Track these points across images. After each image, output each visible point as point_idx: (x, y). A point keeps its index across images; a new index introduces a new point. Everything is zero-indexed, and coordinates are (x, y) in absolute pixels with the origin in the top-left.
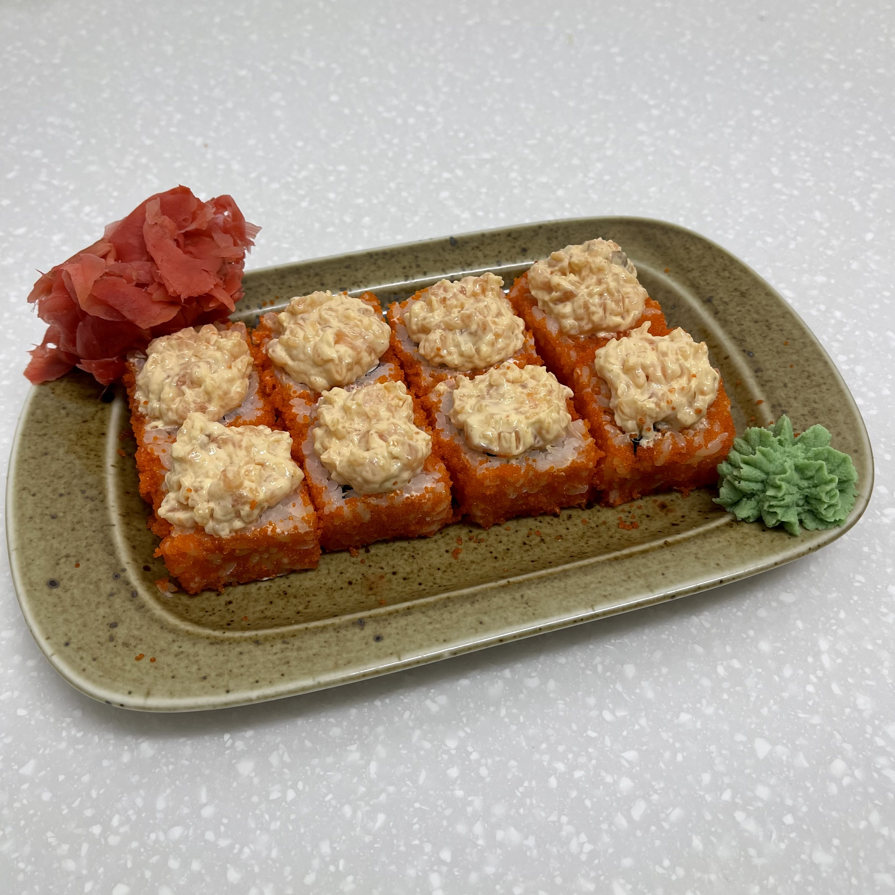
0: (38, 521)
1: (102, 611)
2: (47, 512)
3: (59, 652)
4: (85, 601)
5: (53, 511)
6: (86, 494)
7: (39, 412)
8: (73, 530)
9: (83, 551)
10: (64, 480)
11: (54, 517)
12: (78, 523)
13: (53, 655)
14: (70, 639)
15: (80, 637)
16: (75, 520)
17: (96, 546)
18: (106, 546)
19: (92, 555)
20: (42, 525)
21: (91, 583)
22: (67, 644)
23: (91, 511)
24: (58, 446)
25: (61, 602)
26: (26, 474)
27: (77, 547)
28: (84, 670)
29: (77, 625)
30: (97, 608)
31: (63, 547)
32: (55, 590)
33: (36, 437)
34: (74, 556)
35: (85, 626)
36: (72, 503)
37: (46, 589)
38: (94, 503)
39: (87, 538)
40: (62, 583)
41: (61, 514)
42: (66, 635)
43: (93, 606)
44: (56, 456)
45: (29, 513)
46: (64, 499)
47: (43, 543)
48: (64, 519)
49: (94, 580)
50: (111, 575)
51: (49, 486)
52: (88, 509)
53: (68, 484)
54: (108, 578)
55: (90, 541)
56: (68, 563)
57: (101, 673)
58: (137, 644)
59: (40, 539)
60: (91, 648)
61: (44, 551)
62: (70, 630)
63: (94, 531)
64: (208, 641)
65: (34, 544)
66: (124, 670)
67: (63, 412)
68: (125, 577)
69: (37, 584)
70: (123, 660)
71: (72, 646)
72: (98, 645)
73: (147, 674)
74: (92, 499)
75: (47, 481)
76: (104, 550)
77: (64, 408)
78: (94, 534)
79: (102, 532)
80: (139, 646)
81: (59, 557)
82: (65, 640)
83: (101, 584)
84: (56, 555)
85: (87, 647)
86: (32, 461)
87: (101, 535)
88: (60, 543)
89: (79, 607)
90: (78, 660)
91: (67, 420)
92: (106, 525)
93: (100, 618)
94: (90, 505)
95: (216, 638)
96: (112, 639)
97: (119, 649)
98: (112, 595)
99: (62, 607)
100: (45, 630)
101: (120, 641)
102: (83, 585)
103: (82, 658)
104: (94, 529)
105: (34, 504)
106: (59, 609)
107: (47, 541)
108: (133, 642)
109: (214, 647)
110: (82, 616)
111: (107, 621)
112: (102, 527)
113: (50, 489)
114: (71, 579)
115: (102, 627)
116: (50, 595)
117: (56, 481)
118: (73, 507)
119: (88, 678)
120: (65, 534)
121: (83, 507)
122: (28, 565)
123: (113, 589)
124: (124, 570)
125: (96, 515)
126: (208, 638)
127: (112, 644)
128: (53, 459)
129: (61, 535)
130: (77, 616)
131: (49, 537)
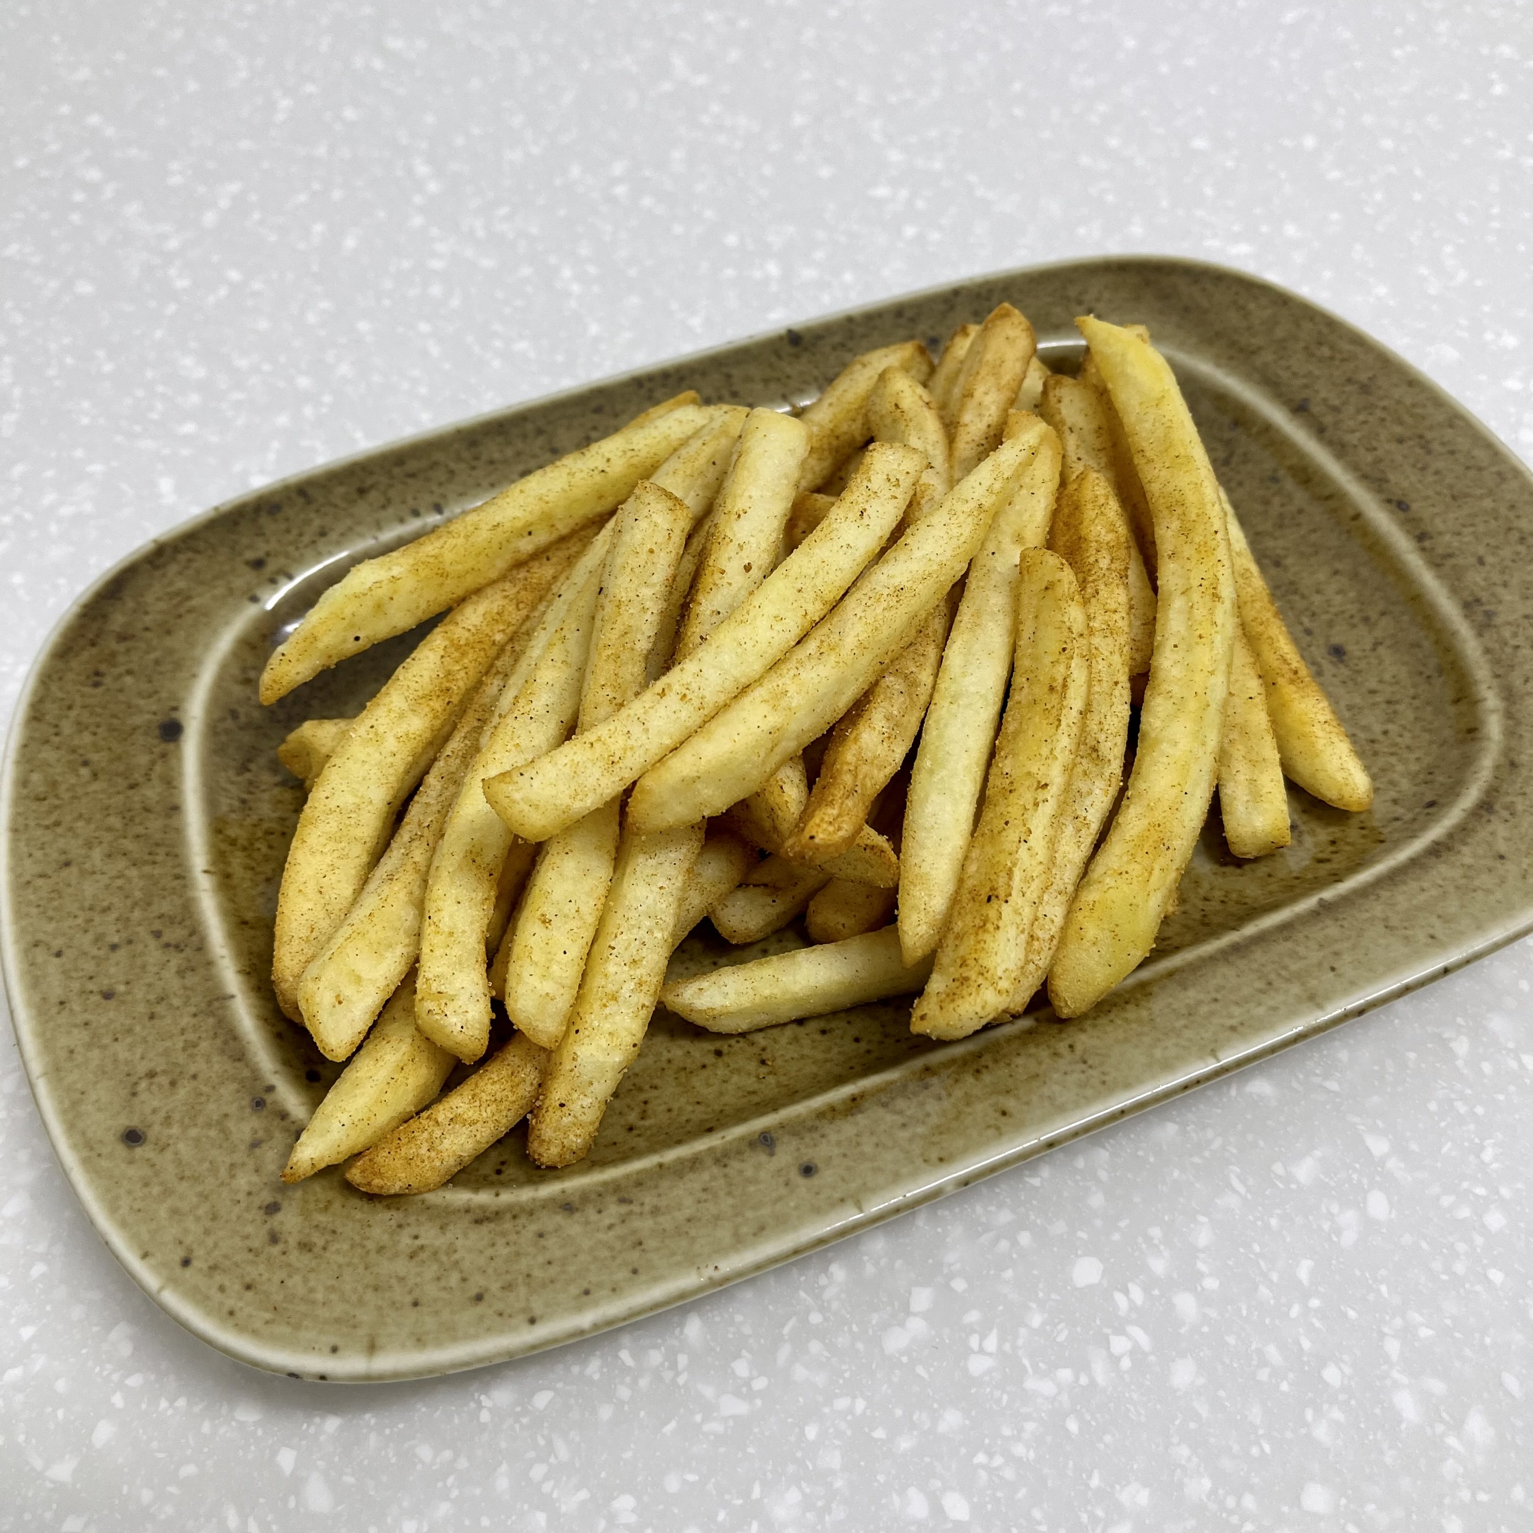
0: (77, 1008)
1: (244, 1181)
2: (91, 986)
3: (172, 1281)
4: (206, 1165)
5: (104, 983)
6: (165, 938)
7: (35, 777)
8: (152, 1017)
9: (181, 1058)
10: (113, 916)
11: (108, 995)
12: (161, 1000)
13: (161, 1289)
14: (190, 1250)
15: (210, 1242)
16: (152, 997)
17: (204, 1045)
18: (226, 1043)
19: (198, 1066)
20: (87, 1016)
21: (209, 1125)
22: (186, 1263)
23: (181, 973)
24: (89, 845)
25: (157, 1174)
26: (34, 911)
27: (166, 1053)
28: (231, 1313)
29: (198, 1219)
30: (233, 1176)
31: (138, 1056)
32: (139, 1151)
33: (39, 832)
34: (164, 1072)
35: (214, 1218)
36: (139, 962)
37: (121, 1150)
38: (182, 955)
39: (183, 1032)
40: (152, 1134)
41: (122, 988)
42: (181, 1243)
43: (223, 1172)
44: (87, 866)
45: (57, 992)
46: (122, 953)
47: (95, 1054)
48: (129, 998)
49: (215, 1117)
50: (245, 1102)
51: (86, 931)
52: (174, 970)
53: (124, 921)
54: (242, 1108)
55: (191, 1036)
56: (154, 1088)
57: (268, 1316)
58: (327, 1242)
59: (89, 1046)
60: (237, 1265)
61: (102, 1071)
62: (186, 1231)
63: (195, 1015)
64: (469, 1217)
65: (79, 1058)
66: (313, 1302)
67: (85, 772)
68: (275, 1102)
69: (101, 1142)
70: (306, 1280)
71: (196, 1264)
72: (251, 1256)
73: (361, 1302)
74: (178, 948)
75: (80, 921)
76: (222, 1052)
77: (85, 763)
78: (195, 1021)
79: (212, 1014)
80: (334, 1247)
81: (134, 1079)
82: (180, 1253)
83: (231, 1124)
84: (128, 1075)
85: (227, 1263)
86: (40, 882)
87: (211, 1021)
88: (131, 1047)
89: (196, 1179)
90: (214, 1292)
91: (96, 786)
92: (217, 999)
93: (241, 1196)
94: (176, 961)
95: (482, 1208)
96: (274, 1238)
97: (294, 1257)
98: (255, 1144)
99: (161, 1184)
100: (134, 1238)
101: (292, 1241)
102: (193, 1132)
103: (222, 1289)
104: (193, 1010)
105: (63, 972)
106: (156, 1190)
107: (104, 1047)
108: (318, 1240)
109: (485, 1228)
110: (204, 1197)
111: (257, 1201)
112: (210, 1003)
113: (90, 936)
114: (167, 1121)
115: (250, 1217)
116: (131, 1162)
117: (97, 919)
118: (143, 967)
119: (241, 1328)
120: (138, 1029)
121: (164, 965)
122: (75, 1104)
123: (256, 1132)
124: (271, 1089)
125: (191, 979)
126: (467, 1211)
127: (276, 1250)
128: (83, 873)
129: (130, 1031)
130: (195, 1200)
131: (106, 1040)
